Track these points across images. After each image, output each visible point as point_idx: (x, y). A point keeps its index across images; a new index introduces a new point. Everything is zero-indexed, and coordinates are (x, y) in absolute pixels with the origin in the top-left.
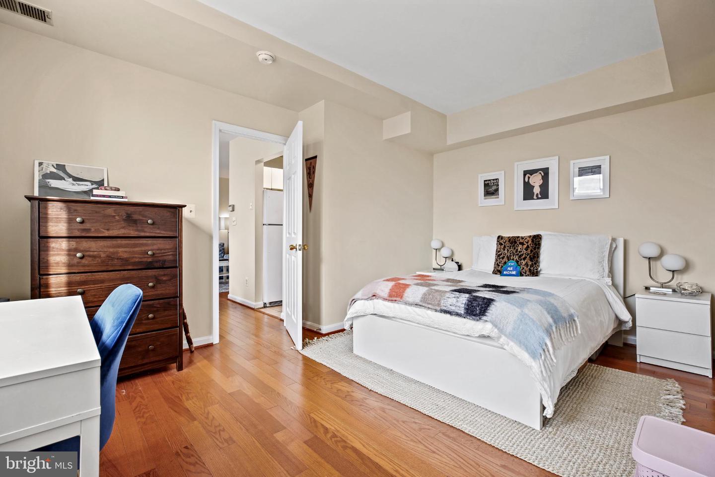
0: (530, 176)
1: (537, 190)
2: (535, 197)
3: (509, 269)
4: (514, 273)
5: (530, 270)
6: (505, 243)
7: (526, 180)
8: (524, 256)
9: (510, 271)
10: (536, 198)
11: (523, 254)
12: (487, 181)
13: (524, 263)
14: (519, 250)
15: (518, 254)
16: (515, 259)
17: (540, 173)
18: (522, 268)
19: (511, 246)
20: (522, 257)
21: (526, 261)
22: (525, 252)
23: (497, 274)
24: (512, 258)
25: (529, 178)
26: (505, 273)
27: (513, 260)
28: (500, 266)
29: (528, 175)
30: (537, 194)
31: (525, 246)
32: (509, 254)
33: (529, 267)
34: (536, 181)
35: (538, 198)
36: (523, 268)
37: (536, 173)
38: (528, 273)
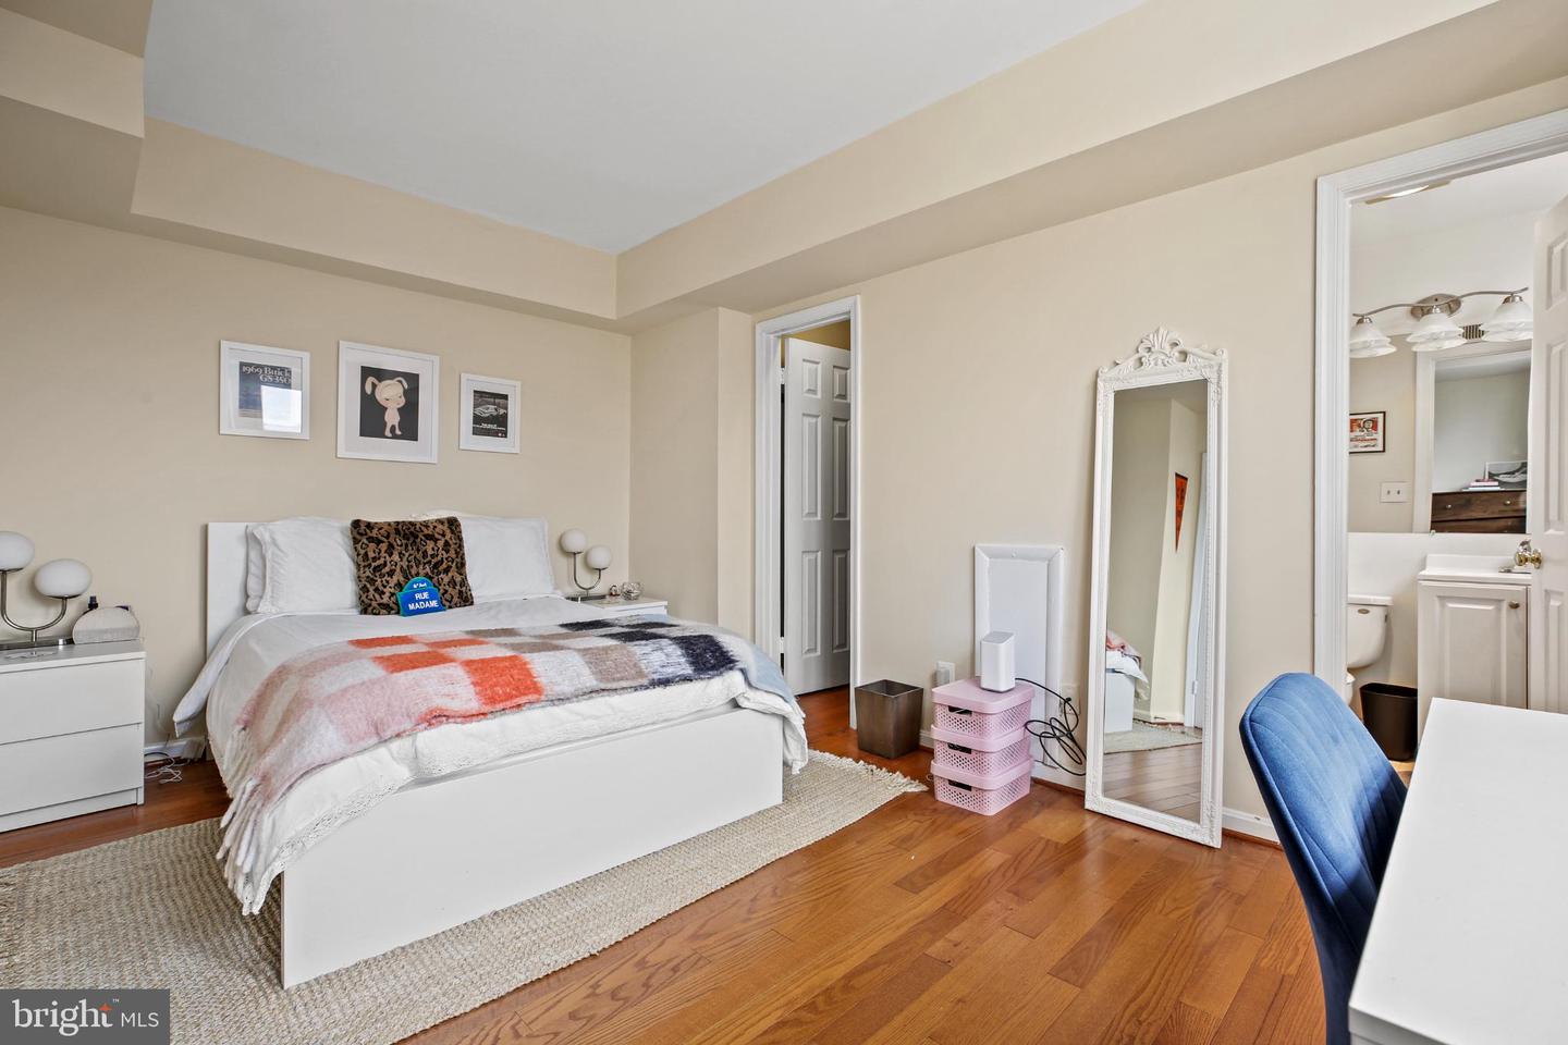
0: (376, 382)
1: (392, 418)
2: (388, 433)
3: (418, 596)
4: (434, 604)
5: (460, 592)
6: (388, 537)
7: (369, 390)
8: (444, 566)
9: (424, 601)
10: (390, 435)
11: (442, 561)
12: (250, 365)
13: (446, 580)
14: (430, 552)
15: (430, 562)
16: (422, 572)
17: (400, 382)
18: (442, 591)
19: (407, 545)
20: (441, 568)
21: (450, 575)
22: (445, 556)
23: (379, 614)
24: (413, 571)
25: (374, 386)
26: (411, 607)
27: (417, 574)
28: (388, 594)
29: (371, 380)
30: (393, 428)
31: (441, 544)
32: (405, 564)
33: (458, 587)
34: (391, 395)
35: (395, 437)
36: (446, 592)
37: (392, 379)
38: (456, 599)
